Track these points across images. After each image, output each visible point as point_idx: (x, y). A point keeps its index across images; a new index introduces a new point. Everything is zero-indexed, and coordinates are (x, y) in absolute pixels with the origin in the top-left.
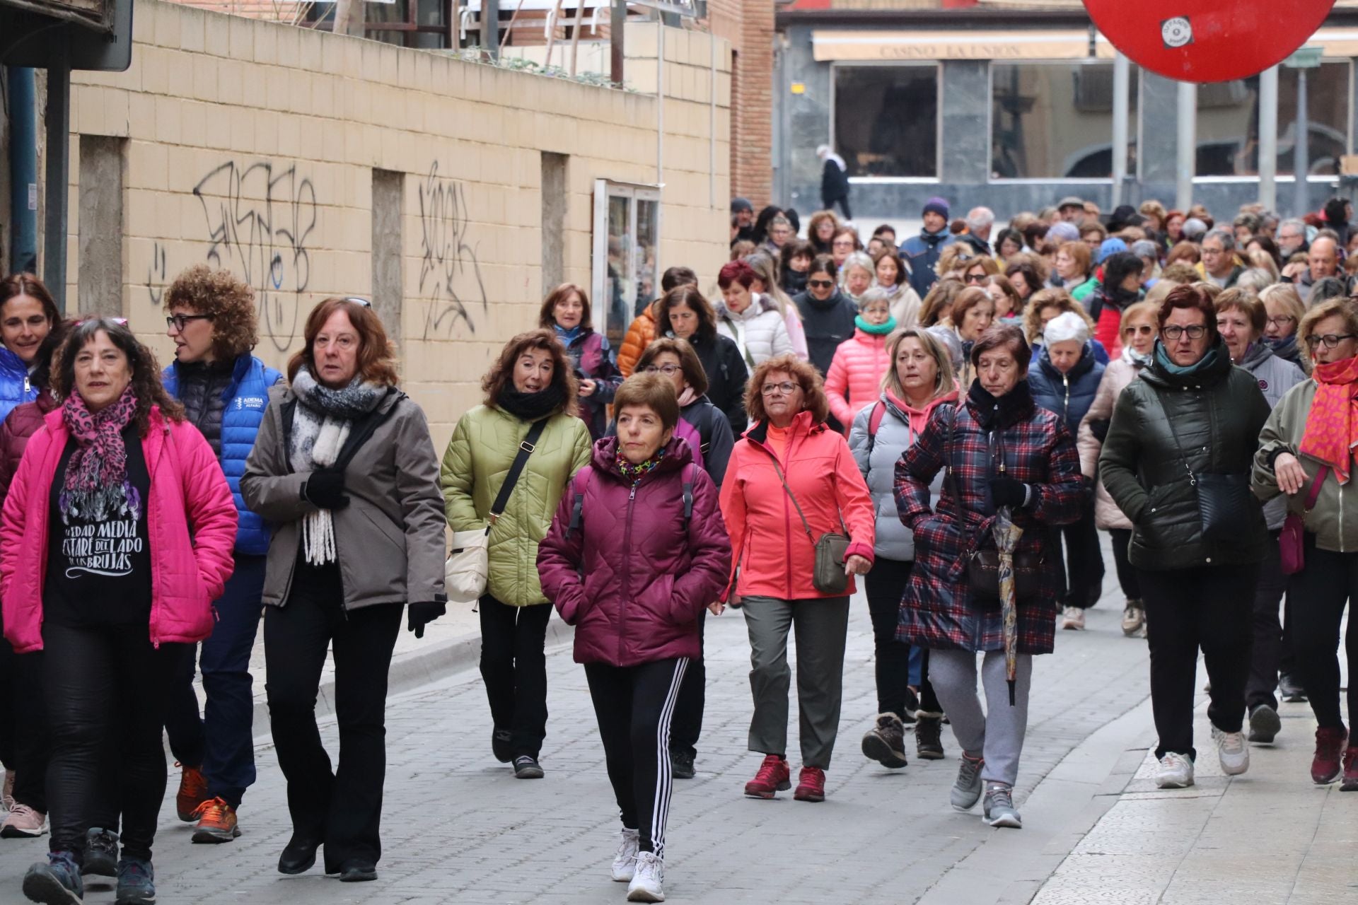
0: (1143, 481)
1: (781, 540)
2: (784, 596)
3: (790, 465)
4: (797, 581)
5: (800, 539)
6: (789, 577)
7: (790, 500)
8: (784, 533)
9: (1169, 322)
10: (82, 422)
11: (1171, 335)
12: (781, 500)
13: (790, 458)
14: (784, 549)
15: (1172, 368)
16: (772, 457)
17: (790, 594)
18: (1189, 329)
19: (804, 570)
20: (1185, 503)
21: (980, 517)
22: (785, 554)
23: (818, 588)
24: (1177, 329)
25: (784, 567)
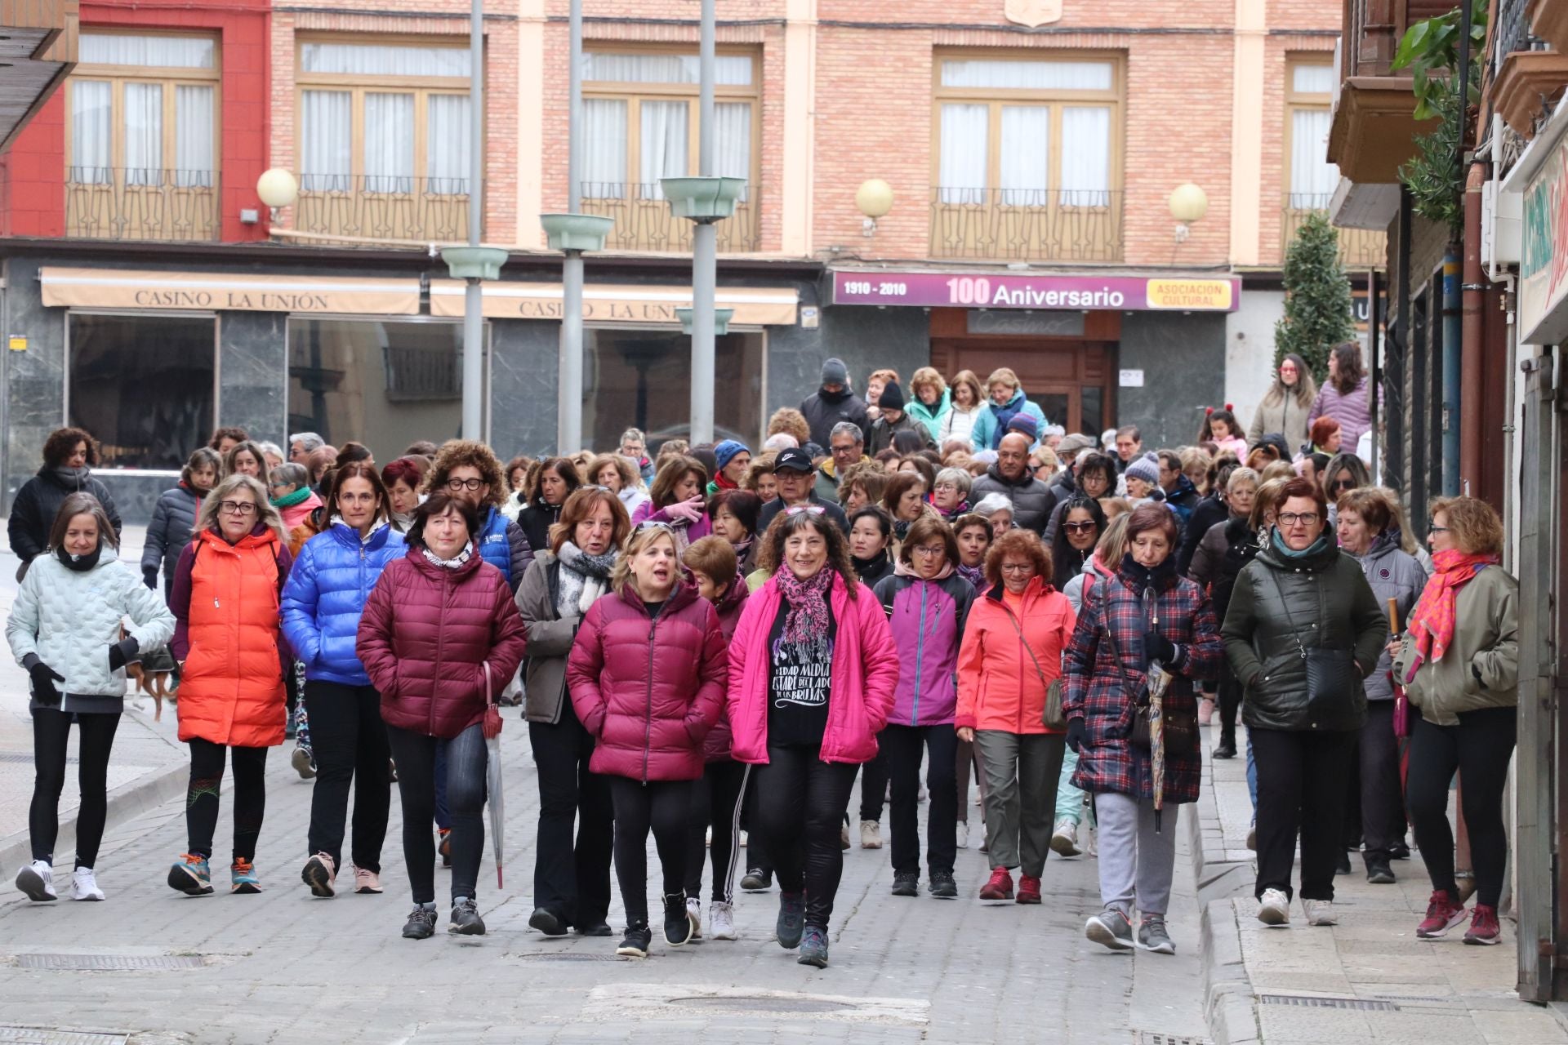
0: (1258, 651)
1: (1017, 682)
2: (1015, 731)
3: (1025, 619)
4: (1026, 718)
5: (1033, 682)
6: (1020, 714)
7: (1024, 647)
8: (1019, 677)
9: (1285, 509)
10: (794, 589)
11: (1287, 521)
12: (1017, 648)
13: (1026, 613)
14: (1018, 690)
15: (1287, 552)
16: (1008, 611)
17: (1020, 728)
18: (1304, 516)
19: (1034, 709)
20: (1296, 674)
21: (1138, 673)
22: (1018, 695)
23: (1046, 726)
24: (1292, 515)
25: (1016, 706)
